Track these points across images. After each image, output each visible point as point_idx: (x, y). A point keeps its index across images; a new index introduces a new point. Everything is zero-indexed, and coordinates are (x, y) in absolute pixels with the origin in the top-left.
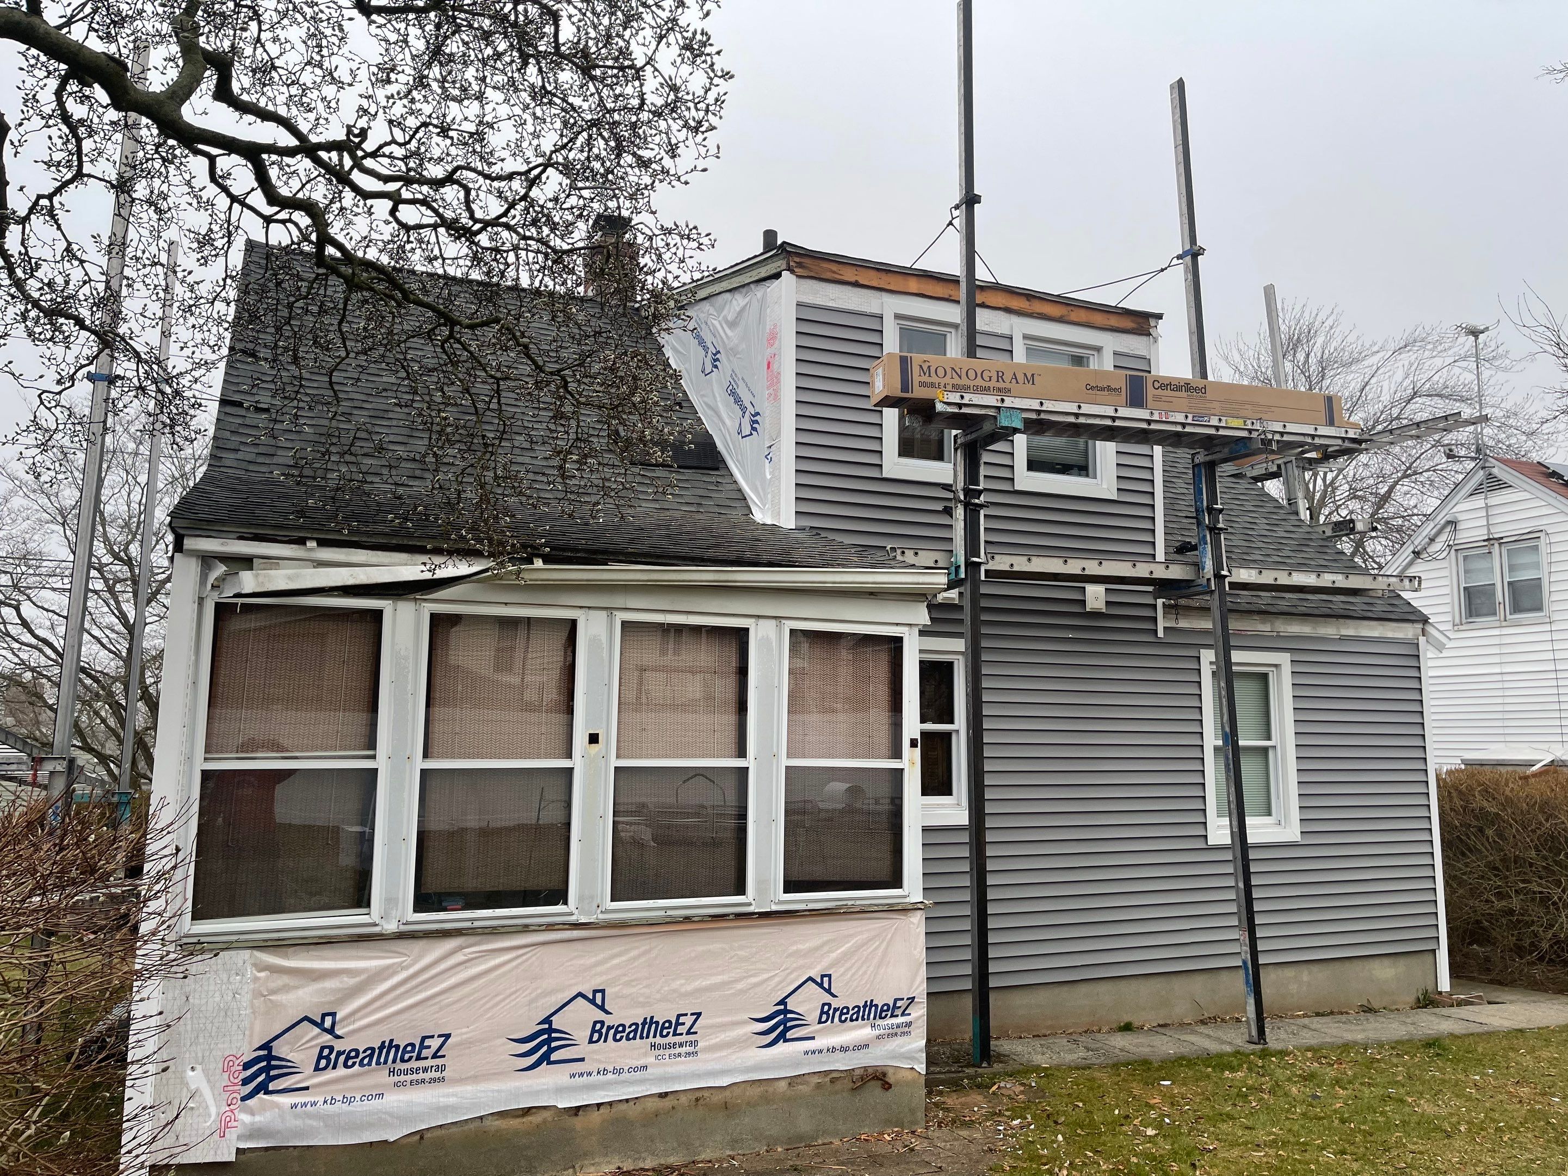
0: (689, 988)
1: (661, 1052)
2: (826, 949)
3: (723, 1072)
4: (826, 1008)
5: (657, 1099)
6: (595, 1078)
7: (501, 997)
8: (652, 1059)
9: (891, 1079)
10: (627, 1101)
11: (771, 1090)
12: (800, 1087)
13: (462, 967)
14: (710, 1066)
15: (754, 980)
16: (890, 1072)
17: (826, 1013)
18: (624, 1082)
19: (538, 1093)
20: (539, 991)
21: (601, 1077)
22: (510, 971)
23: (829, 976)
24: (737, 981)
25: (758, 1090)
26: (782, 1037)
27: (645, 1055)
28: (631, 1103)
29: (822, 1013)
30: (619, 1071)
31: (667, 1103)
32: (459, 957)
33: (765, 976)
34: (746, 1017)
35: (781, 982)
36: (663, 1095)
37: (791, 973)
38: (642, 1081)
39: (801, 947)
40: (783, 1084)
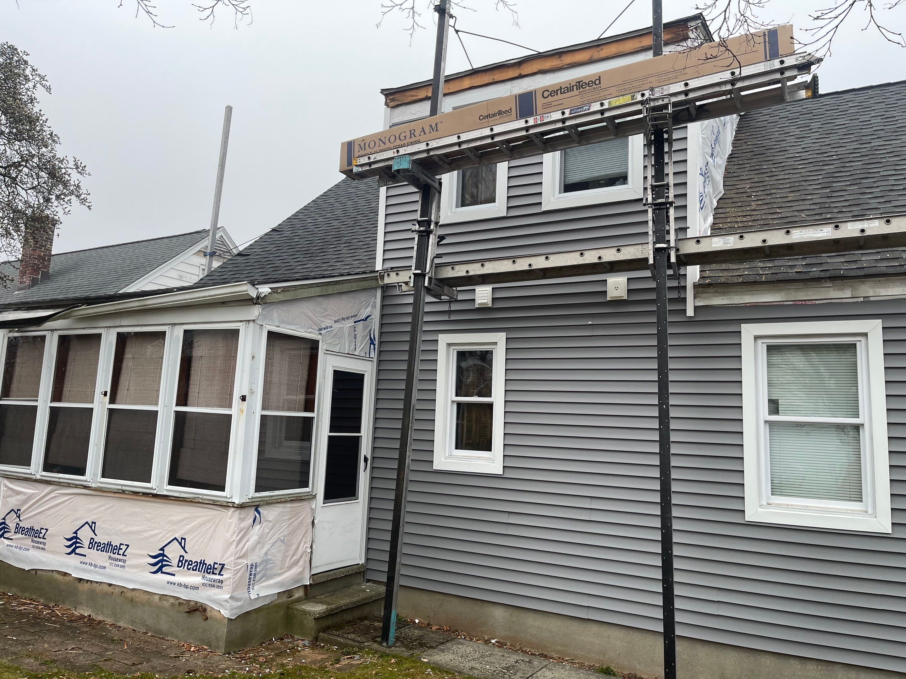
0: (126, 530)
1: (112, 562)
2: (185, 522)
3: (133, 581)
4: (182, 558)
5: (107, 586)
6: (88, 567)
7: (63, 517)
8: (108, 564)
9: (208, 614)
10: (97, 582)
11: (151, 598)
12: (164, 602)
13: (53, 500)
14: (128, 576)
15: (152, 533)
16: (208, 609)
17: (182, 562)
18: (96, 572)
19: (68, 566)
20: (75, 517)
21: (89, 566)
22: (67, 505)
23: (185, 539)
24: (145, 531)
25: (146, 597)
26: (160, 570)
27: (106, 561)
28: (98, 584)
29: (179, 561)
30: (95, 566)
31: (110, 589)
32: (53, 495)
33: (157, 532)
34: (146, 553)
35: (163, 537)
36: (110, 585)
37: (167, 533)
38: (102, 574)
39: (174, 518)
40: (157, 597)
